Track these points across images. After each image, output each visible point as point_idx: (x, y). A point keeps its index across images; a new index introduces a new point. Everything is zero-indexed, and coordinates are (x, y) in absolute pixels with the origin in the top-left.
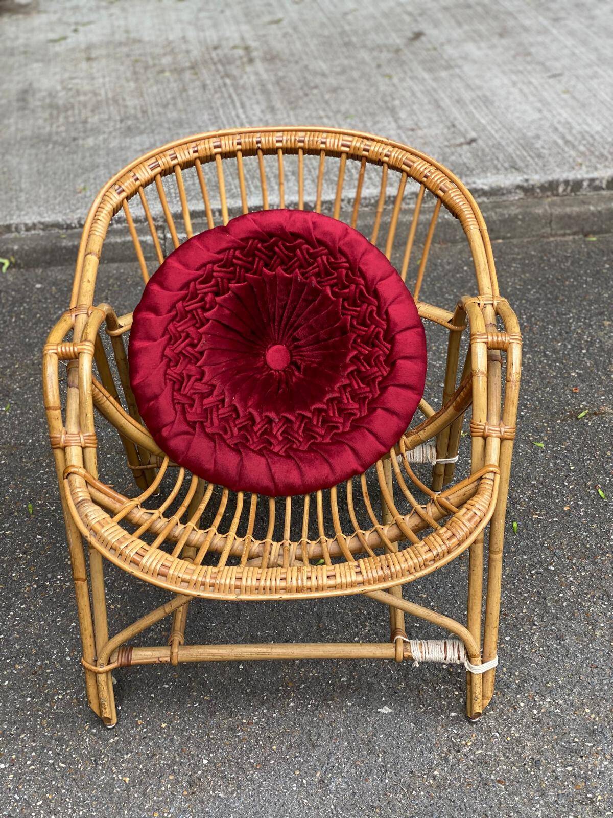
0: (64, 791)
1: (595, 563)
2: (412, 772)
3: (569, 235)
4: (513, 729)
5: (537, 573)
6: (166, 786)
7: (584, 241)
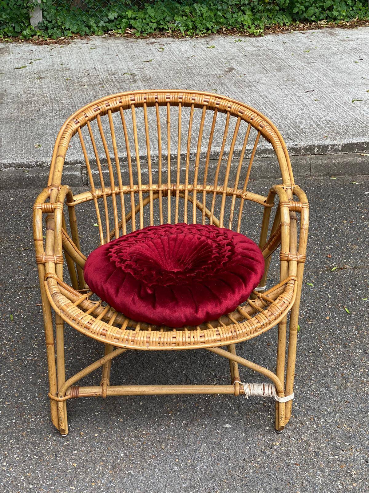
0: (37, 471)
1: (345, 347)
2: (245, 460)
3: (321, 176)
4: (303, 436)
5: (312, 352)
6: (99, 468)
7: (330, 179)
